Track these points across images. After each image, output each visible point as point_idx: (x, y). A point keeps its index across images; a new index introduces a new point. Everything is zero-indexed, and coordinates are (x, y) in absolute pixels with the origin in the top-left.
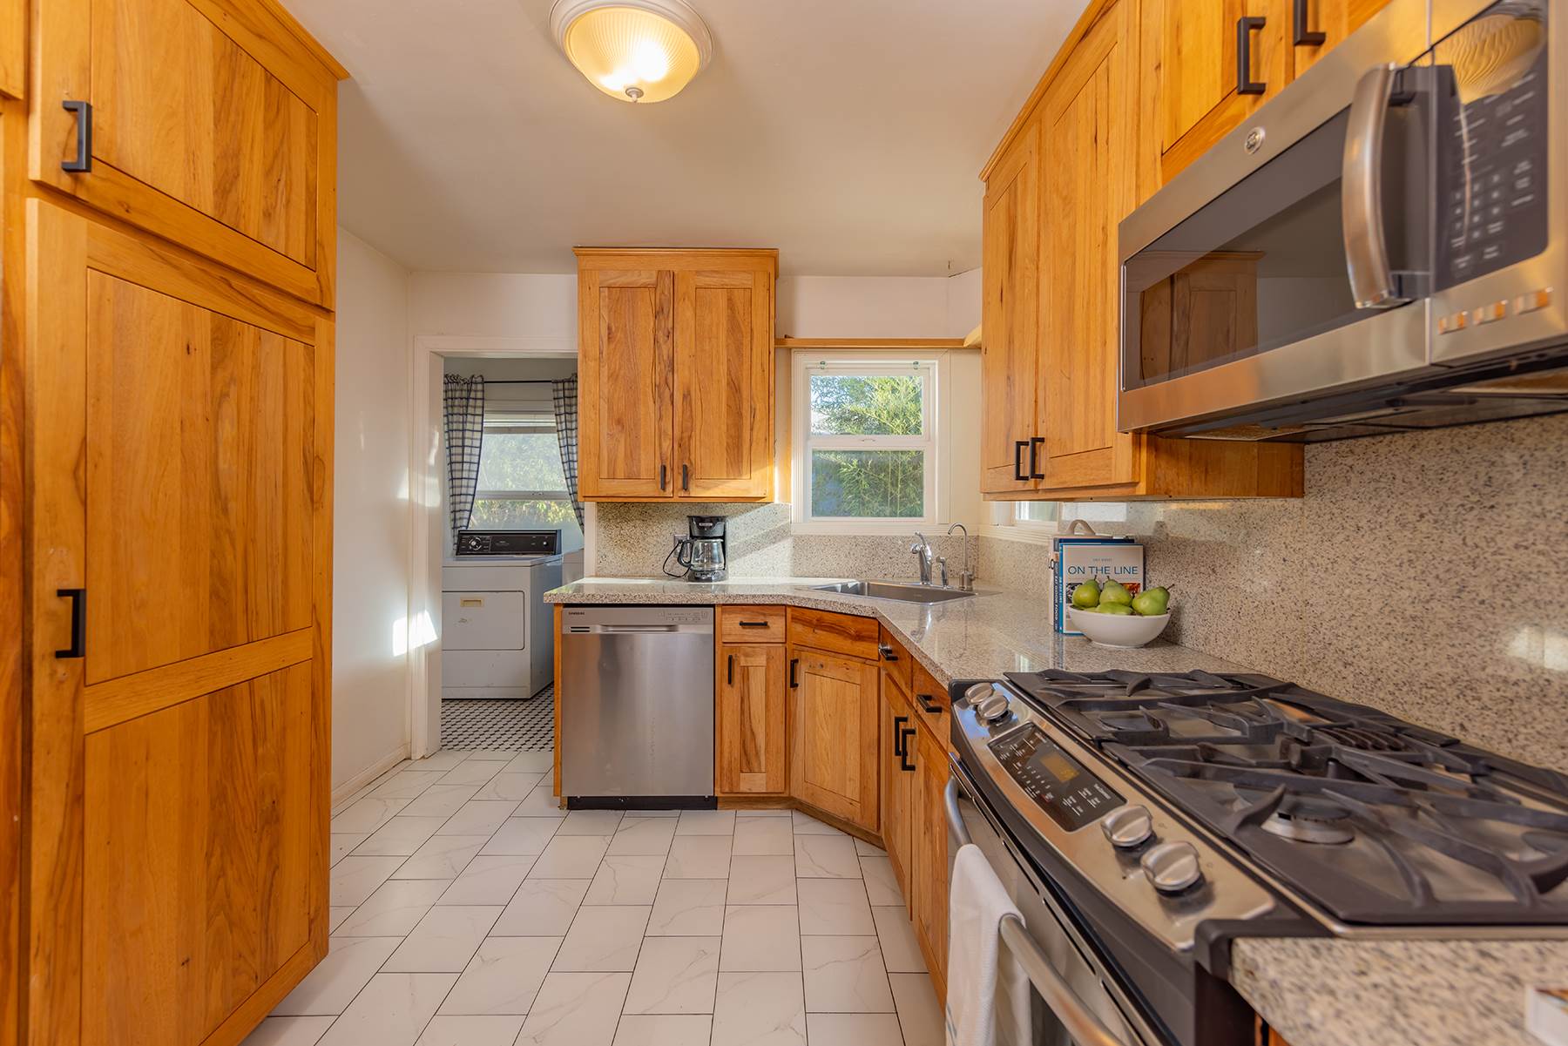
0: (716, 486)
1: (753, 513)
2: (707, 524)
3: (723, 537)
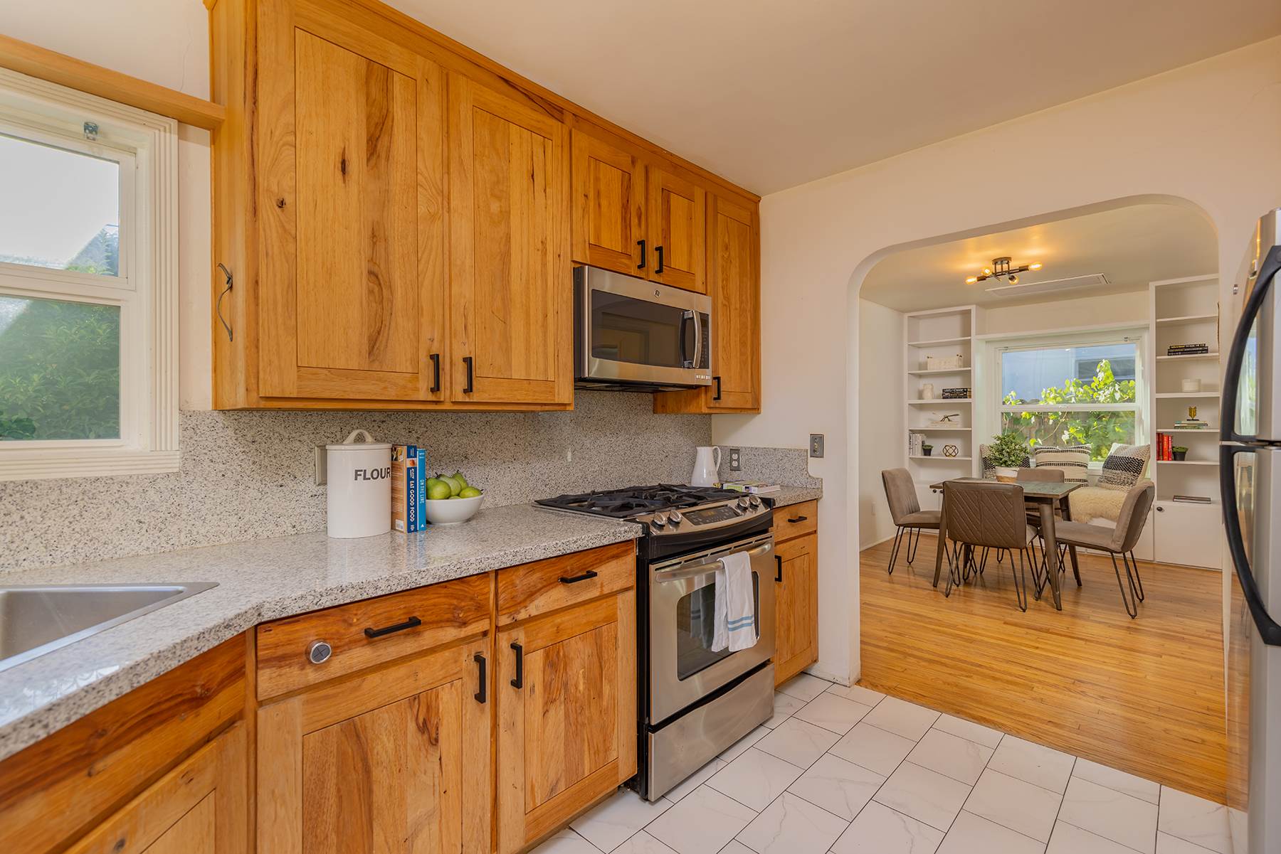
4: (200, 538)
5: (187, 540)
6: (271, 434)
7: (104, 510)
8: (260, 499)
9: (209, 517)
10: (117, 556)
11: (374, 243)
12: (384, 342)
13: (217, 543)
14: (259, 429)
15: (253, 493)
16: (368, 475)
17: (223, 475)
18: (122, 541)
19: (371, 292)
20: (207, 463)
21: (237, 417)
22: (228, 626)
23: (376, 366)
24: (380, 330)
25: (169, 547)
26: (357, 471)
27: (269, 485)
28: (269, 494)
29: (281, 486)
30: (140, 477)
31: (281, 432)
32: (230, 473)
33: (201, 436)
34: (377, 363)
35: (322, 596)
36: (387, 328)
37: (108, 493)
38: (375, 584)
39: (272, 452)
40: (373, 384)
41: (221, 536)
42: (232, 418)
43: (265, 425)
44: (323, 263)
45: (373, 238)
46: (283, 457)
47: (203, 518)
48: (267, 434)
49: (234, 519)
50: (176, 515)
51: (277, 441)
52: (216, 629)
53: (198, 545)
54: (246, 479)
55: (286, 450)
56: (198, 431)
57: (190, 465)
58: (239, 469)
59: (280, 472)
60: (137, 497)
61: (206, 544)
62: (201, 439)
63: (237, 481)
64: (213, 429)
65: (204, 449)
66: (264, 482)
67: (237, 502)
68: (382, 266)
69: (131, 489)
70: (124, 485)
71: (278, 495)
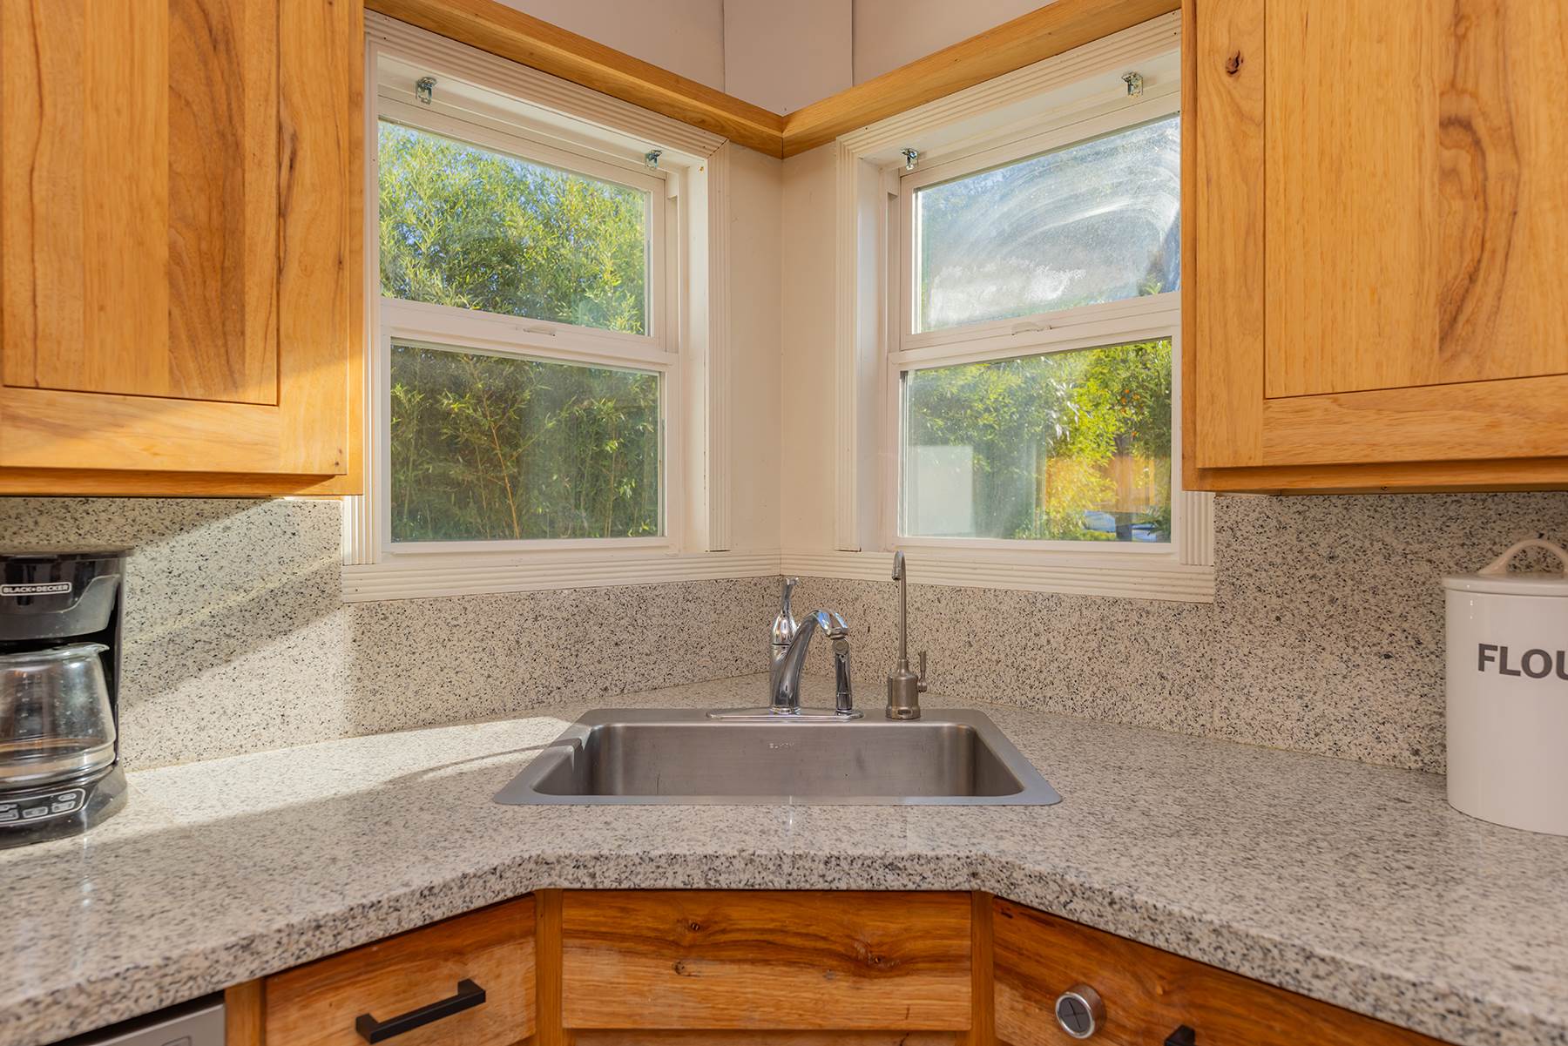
0: (116, 423)
1: (205, 536)
2: (43, 589)
3: (109, 635)
4: (1243, 727)
5: (1223, 724)
6: (1367, 543)
7: (1123, 649)
8: (1345, 677)
9: (1255, 692)
10: (1135, 722)
11: (1461, 39)
12: (1489, 301)
13: (1267, 744)
14: (1342, 532)
15: (1330, 662)
16: (1514, 663)
17: (1278, 618)
18: (1141, 701)
19: (1448, 174)
20: (1251, 592)
21: (1300, 508)
22: (891, 867)
23: (1464, 367)
24: (1477, 269)
25: (1198, 730)
26: (1483, 647)
27: (1361, 650)
28: (1362, 670)
29: (1387, 657)
30: (1162, 605)
31: (1388, 540)
32: (1289, 615)
33: (1242, 543)
34: (1465, 361)
35: (1074, 895)
36: (1500, 257)
37: (1127, 624)
38: (1187, 926)
39: (1369, 582)
40: (1454, 419)
41: (1274, 731)
42: (1294, 509)
43: (1353, 525)
44: (1322, 153)
45: (1457, 25)
46: (1391, 593)
47: (1246, 691)
48: (1358, 544)
49: (1296, 706)
50: (1207, 677)
51: (1379, 558)
52: (868, 863)
53: (1238, 738)
54: (1318, 630)
55: (1398, 581)
56: (1239, 534)
57: (1226, 595)
58: (1305, 610)
59: (1385, 626)
60: (1159, 636)
61: (1250, 740)
62: (1242, 547)
63: (1301, 632)
64: (1261, 530)
65: (1248, 566)
66: (1351, 643)
67: (1302, 674)
68: (1485, 91)
69: (1152, 622)
70: (1144, 615)
71: (1380, 675)
